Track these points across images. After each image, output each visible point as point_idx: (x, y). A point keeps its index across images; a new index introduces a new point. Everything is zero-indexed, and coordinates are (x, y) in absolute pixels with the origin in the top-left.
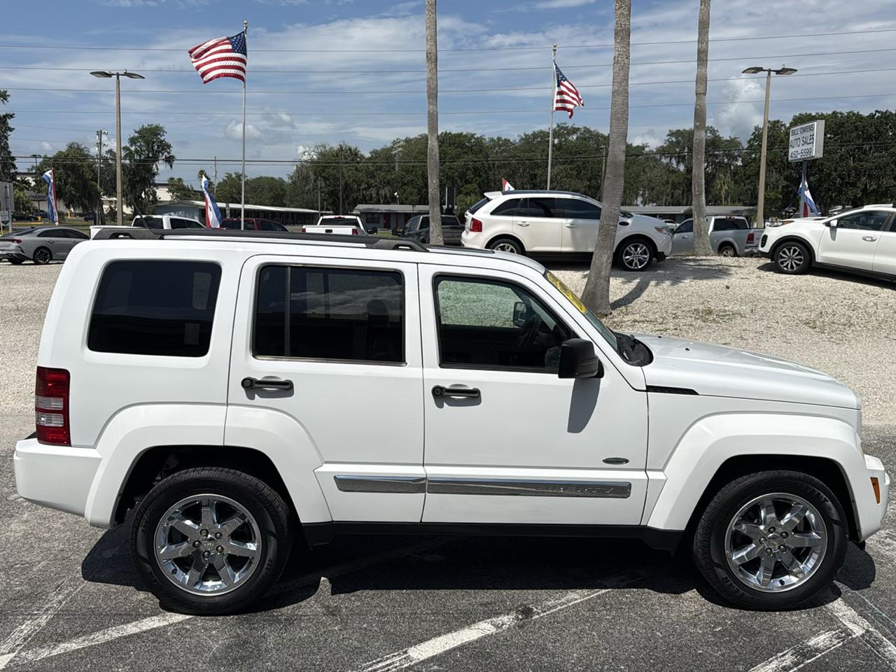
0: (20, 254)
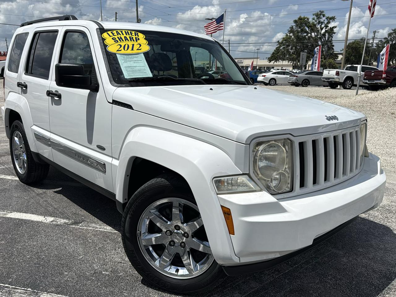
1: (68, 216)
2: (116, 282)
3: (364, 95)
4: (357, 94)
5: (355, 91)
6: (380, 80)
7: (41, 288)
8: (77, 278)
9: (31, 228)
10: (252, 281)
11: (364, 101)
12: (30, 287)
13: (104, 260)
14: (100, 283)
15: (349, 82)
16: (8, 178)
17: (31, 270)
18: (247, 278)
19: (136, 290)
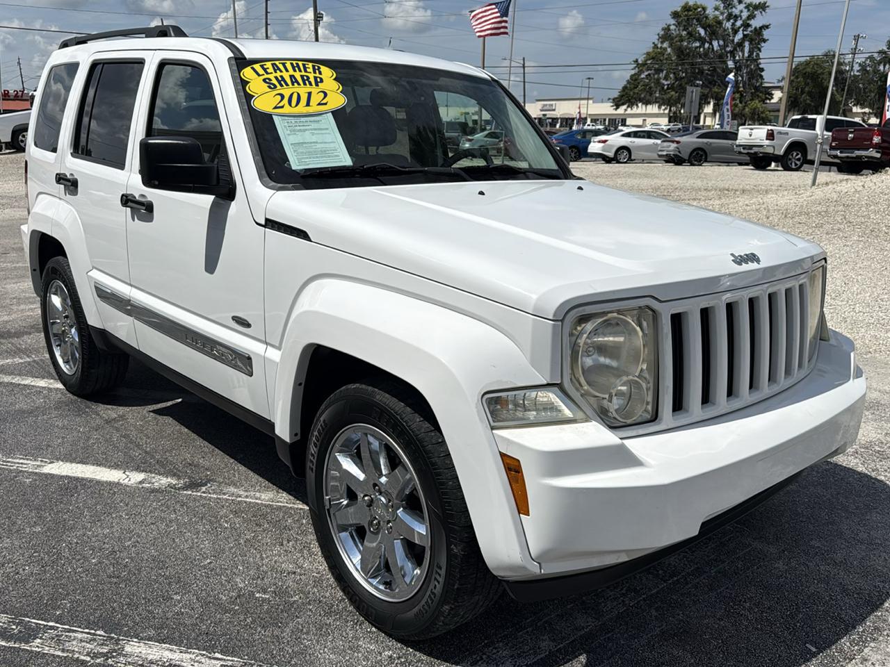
0: (677, 155)
1: (177, 469)
2: (286, 615)
3: (830, 186)
4: (814, 183)
5: (811, 175)
6: (869, 149)
7: (125, 629)
8: (202, 607)
9: (96, 498)
10: (578, 613)
11: (829, 200)
12: (102, 628)
13: (258, 568)
14: (250, 619)
15: (797, 154)
16: (41, 385)
17: (101, 590)
18: (569, 607)
19: (329, 633)
